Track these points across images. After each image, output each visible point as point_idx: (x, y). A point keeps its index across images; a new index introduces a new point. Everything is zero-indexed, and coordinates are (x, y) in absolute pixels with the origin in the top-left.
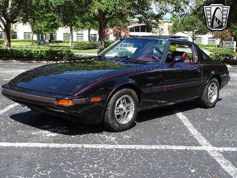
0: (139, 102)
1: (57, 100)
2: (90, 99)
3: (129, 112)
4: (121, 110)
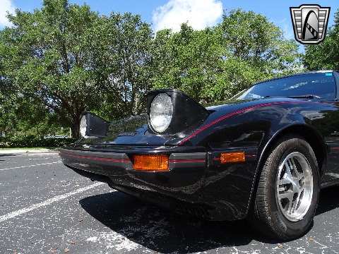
1: (132, 157)
2: (219, 156)
3: (302, 193)
4: (289, 186)
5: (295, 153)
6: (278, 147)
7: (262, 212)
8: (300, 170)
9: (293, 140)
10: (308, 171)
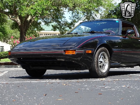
0: (111, 57)
1: (65, 51)
2: (86, 51)
3: (105, 65)
4: (101, 62)
5: (104, 52)
6: (99, 50)
7: (94, 66)
8: (105, 58)
9: (103, 48)
10: (107, 57)
